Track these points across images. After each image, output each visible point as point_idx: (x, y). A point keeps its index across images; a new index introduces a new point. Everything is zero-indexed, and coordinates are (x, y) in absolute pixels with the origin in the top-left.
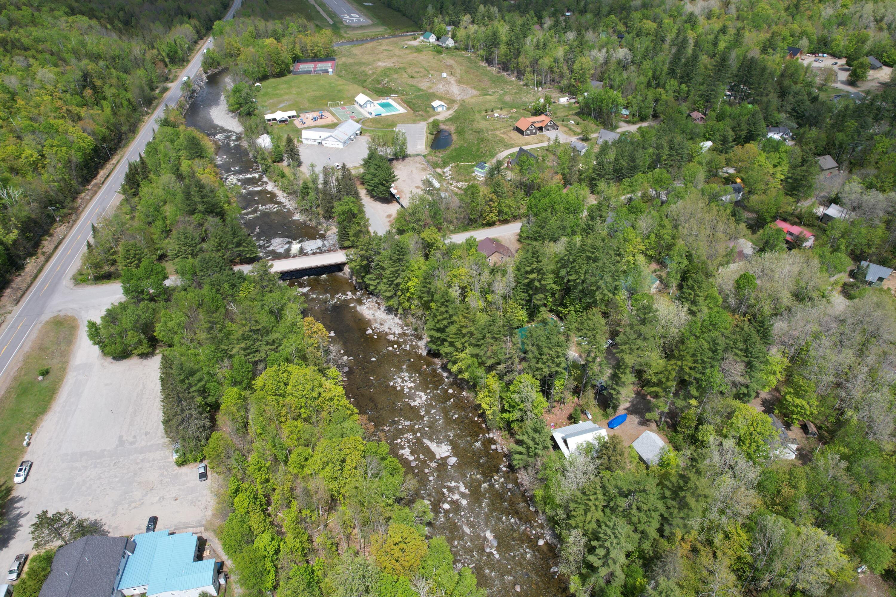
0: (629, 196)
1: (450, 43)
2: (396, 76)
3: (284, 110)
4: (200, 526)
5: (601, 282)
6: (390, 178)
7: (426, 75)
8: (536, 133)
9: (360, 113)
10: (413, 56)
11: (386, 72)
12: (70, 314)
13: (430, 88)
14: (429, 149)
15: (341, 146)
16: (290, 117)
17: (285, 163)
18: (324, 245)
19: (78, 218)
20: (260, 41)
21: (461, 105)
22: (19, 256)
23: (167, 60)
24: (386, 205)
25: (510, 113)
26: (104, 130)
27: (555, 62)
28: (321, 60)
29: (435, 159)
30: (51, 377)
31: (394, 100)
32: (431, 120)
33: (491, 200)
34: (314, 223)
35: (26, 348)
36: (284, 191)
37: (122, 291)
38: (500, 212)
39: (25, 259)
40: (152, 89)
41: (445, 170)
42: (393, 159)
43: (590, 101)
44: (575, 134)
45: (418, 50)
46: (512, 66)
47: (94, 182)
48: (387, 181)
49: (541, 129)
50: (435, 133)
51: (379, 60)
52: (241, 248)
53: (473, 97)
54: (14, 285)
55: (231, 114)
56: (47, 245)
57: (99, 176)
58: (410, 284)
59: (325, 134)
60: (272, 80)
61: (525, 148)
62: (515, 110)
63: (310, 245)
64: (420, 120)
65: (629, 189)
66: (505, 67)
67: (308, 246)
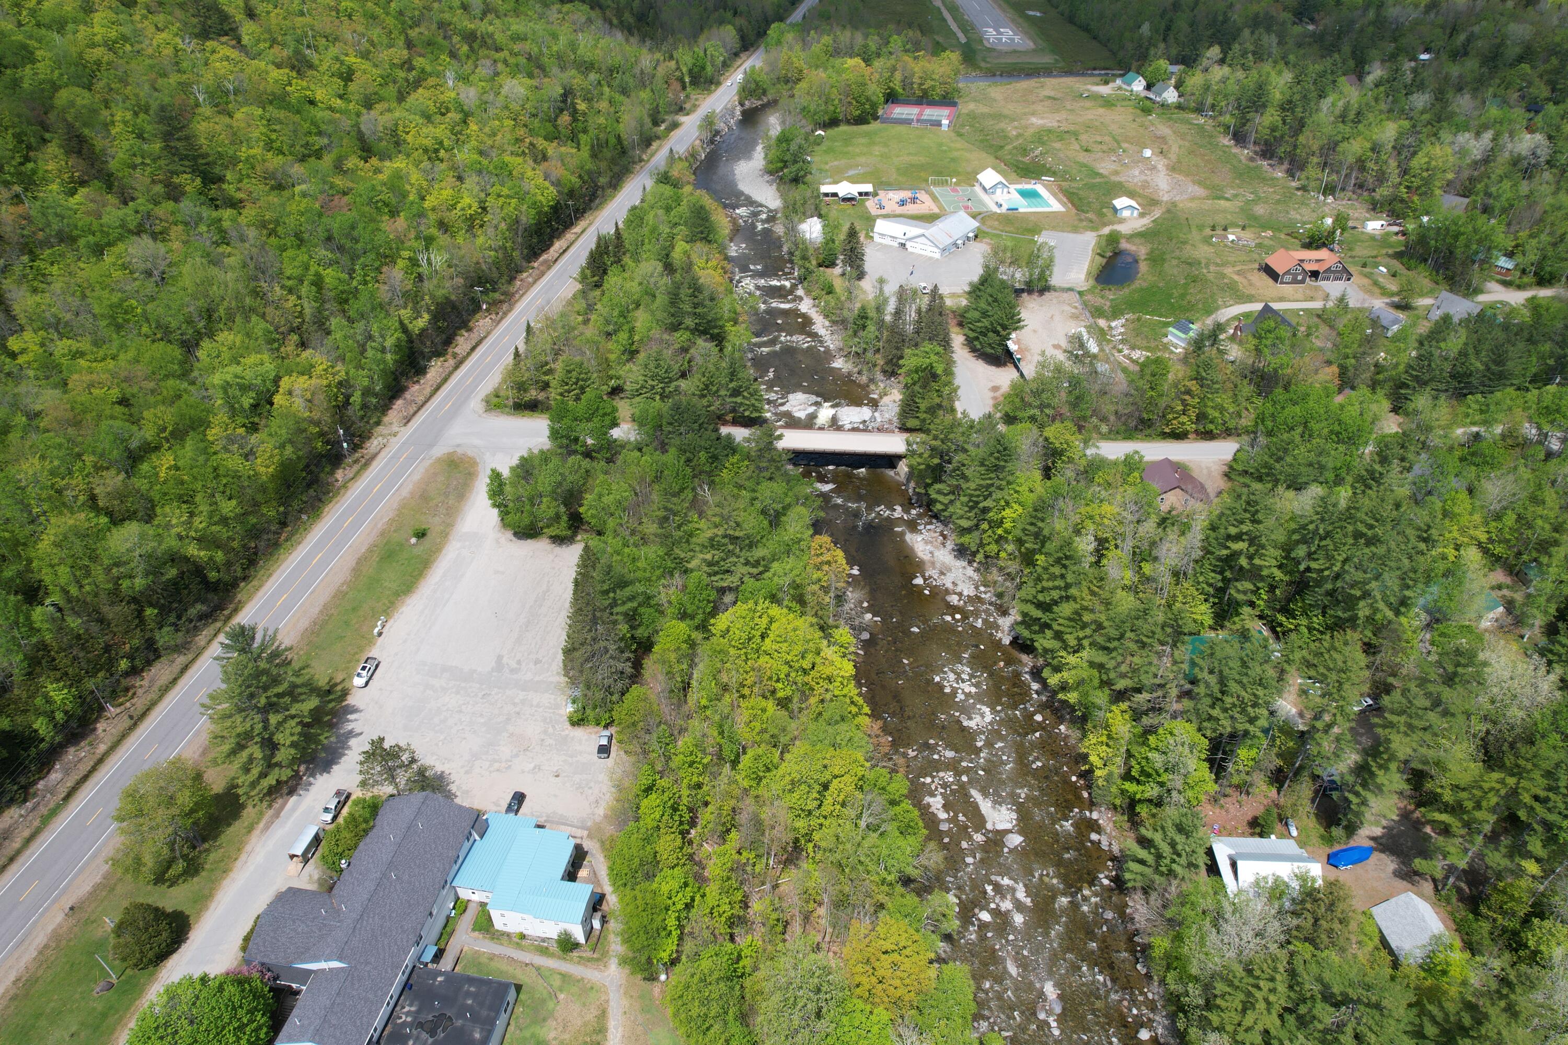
0: (1475, 429)
1: (1171, 96)
2: (1057, 145)
3: (854, 180)
4: (583, 828)
5: (1374, 584)
6: (1011, 322)
7: (1112, 150)
8: (1303, 282)
9: (981, 202)
10: (1096, 113)
11: (1042, 136)
12: (470, 453)
13: (1116, 173)
14: (1092, 282)
15: (937, 255)
16: (860, 194)
17: (838, 270)
18: (873, 419)
19: (509, 311)
20: (838, 62)
21: (1168, 211)
22: (422, 353)
23: (687, 79)
24: (993, 368)
25: (1260, 237)
26: (574, 179)
27: (1373, 150)
28: (932, 103)
29: (1099, 301)
30: (427, 541)
31: (1045, 186)
32: (1106, 230)
33: (1188, 392)
34: (864, 379)
35: (405, 492)
36: (826, 317)
37: (547, 433)
38: (1201, 417)
39: (429, 360)
40: (656, 123)
41: (1113, 324)
42: (1022, 291)
43: (1432, 234)
44: (1384, 292)
45: (1107, 103)
46: (1281, 151)
47: (544, 257)
48: (1005, 328)
49: (1315, 274)
50: (1109, 254)
51: (1033, 114)
52: (739, 400)
53: (1193, 199)
54: (408, 395)
55: (767, 177)
56: (462, 343)
57: (552, 250)
58: (1007, 512)
59: (913, 230)
60: (843, 128)
61: (1275, 306)
62: (1270, 233)
63: (851, 415)
64: (1087, 229)
65: (1478, 418)
66: (1267, 151)
67: (847, 415)
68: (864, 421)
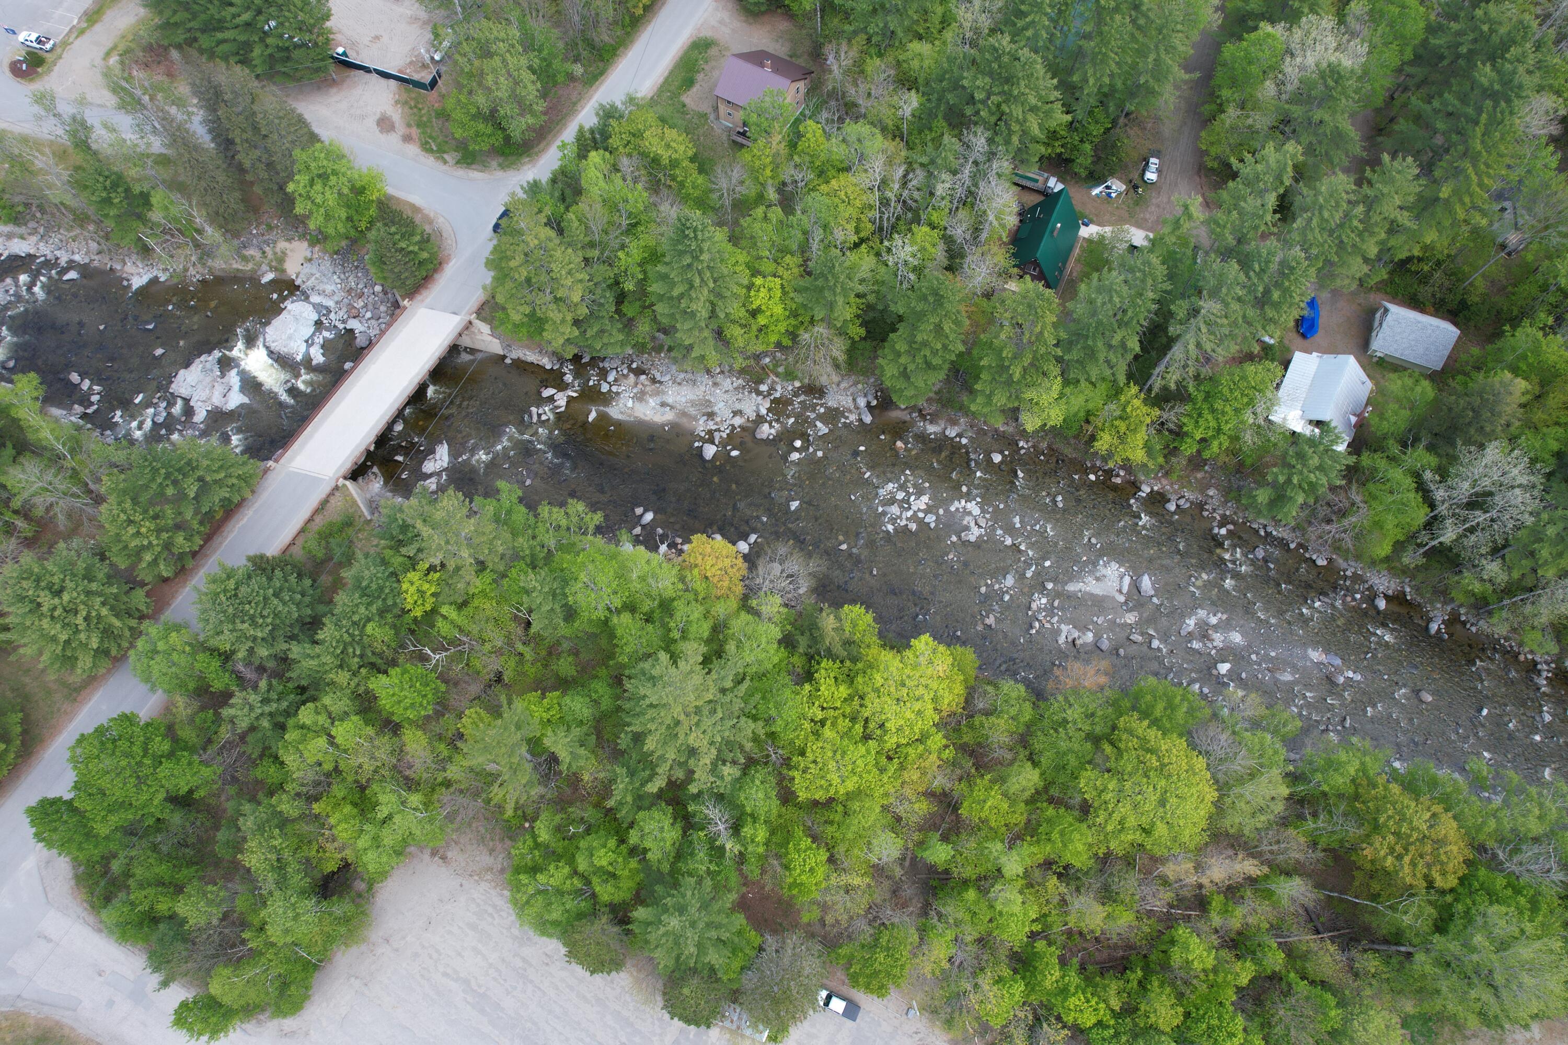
63: (289, 332)
67: (290, 338)
68: (318, 324)
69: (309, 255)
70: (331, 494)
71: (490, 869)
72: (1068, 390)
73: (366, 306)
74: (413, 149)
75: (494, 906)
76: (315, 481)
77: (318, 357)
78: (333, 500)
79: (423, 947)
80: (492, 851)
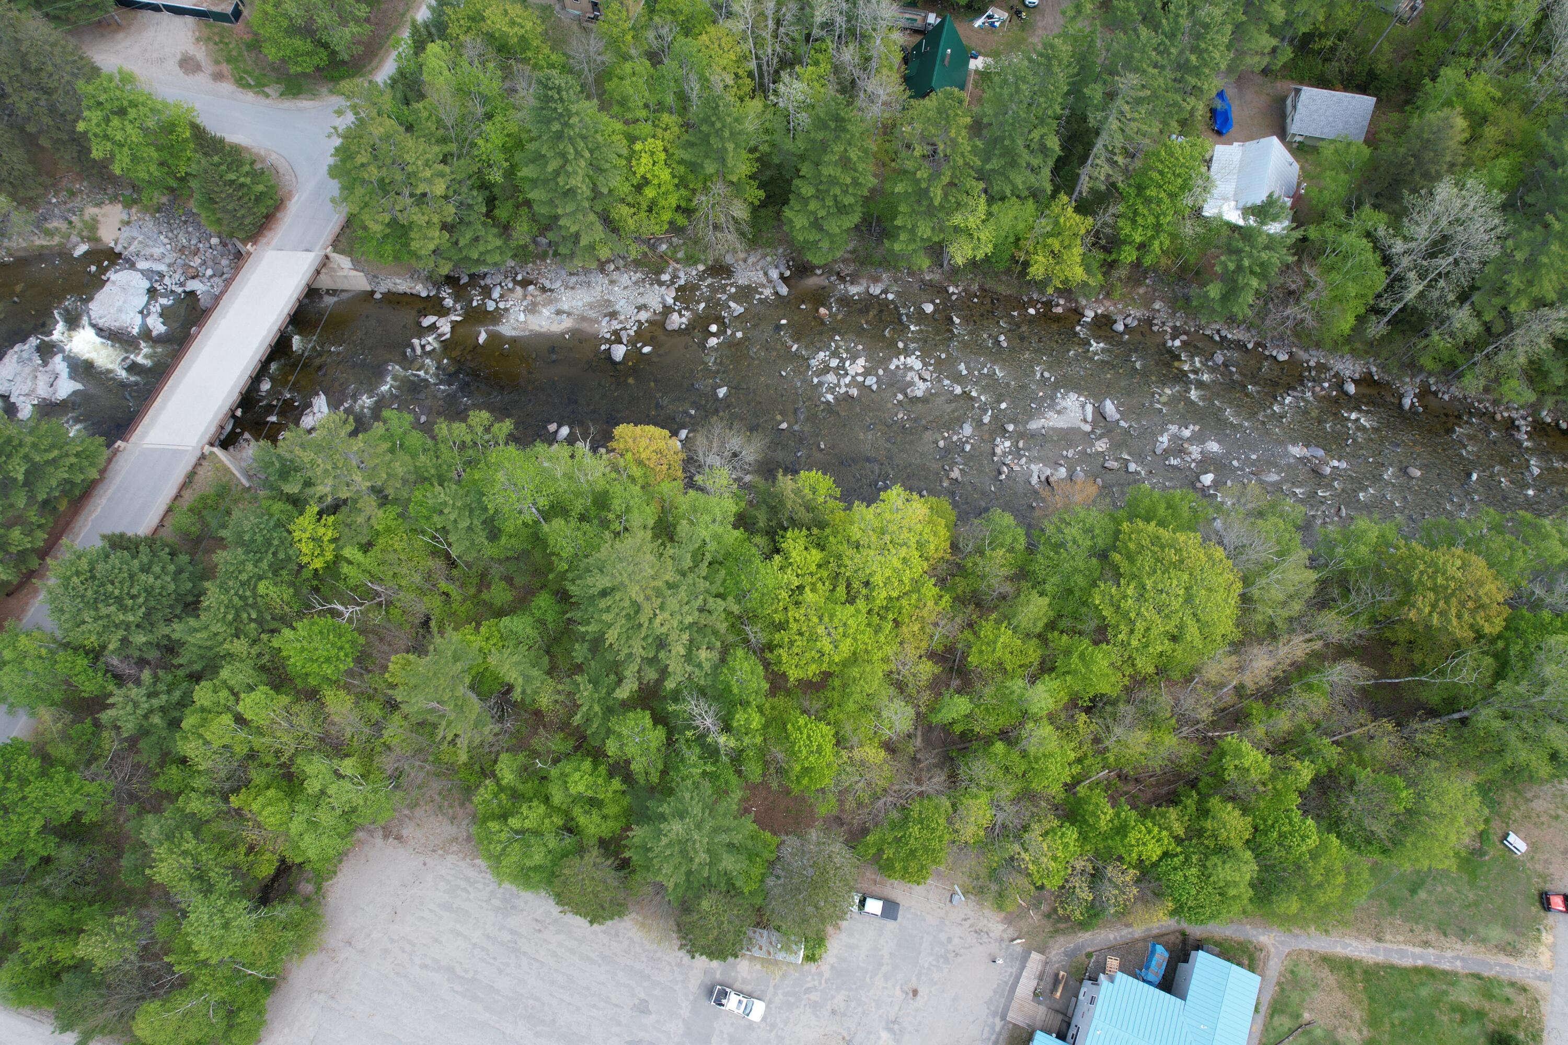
18: (157, 277)
63: (118, 305)
67: (120, 310)
68: (152, 292)
69: (125, 217)
70: (198, 464)
71: (455, 839)
72: (995, 208)
73: (204, 263)
74: (227, 87)
75: (467, 879)
76: (176, 454)
77: (157, 326)
78: (201, 471)
79: (392, 941)
80: (453, 819)
